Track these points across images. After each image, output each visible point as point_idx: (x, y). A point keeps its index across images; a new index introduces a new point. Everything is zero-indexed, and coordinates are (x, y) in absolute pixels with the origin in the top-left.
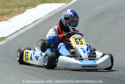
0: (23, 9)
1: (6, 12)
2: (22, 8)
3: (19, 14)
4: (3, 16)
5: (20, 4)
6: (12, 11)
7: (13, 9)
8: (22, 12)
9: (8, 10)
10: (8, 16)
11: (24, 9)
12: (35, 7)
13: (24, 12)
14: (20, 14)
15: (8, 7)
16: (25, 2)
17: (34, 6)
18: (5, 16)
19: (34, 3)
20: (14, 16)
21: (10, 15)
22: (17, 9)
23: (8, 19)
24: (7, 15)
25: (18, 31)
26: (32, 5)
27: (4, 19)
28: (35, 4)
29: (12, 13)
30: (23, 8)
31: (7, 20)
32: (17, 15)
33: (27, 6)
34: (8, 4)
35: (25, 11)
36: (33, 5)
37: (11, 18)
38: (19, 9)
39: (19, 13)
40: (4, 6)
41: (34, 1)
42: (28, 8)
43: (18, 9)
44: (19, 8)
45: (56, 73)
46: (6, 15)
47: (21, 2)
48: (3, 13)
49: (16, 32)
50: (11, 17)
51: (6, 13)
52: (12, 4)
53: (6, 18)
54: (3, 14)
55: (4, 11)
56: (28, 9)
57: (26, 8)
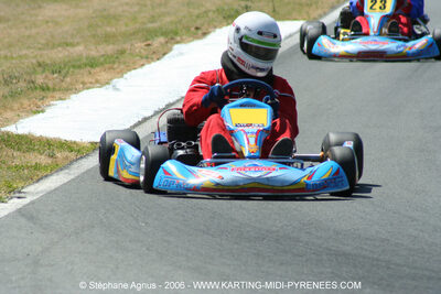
0: (162, 44)
1: (103, 56)
2: (157, 39)
3: (149, 63)
4: (93, 71)
5: (150, 25)
6: (122, 52)
7: (127, 46)
8: (158, 55)
9: (110, 49)
10: (109, 68)
11: (167, 42)
12: (205, 34)
13: (164, 54)
14: (153, 60)
15: (108, 38)
16: (168, 19)
17: (200, 32)
18: (98, 69)
19: (198, 23)
20: (130, 70)
21: (115, 66)
22: (139, 45)
23: (111, 79)
24: (107, 66)
25: (145, 119)
26: (193, 29)
27: (97, 81)
28: (203, 25)
29: (122, 59)
30: (162, 39)
31: (108, 83)
32: (143, 65)
33: (176, 34)
34: (108, 29)
35: (170, 49)
36: (197, 28)
37: (122, 76)
38: (149, 45)
39: (147, 58)
40: (94, 36)
41: (198, 17)
42: (178, 38)
43: (143, 44)
44: (147, 40)
45: (282, 264)
46: (102, 64)
47: (153, 19)
48: (94, 58)
49: (140, 123)
50: (121, 74)
51: (102, 59)
52: (123, 29)
53: (104, 76)
54: (92, 63)
55: (94, 53)
56: (178, 42)
57: (172, 39)
